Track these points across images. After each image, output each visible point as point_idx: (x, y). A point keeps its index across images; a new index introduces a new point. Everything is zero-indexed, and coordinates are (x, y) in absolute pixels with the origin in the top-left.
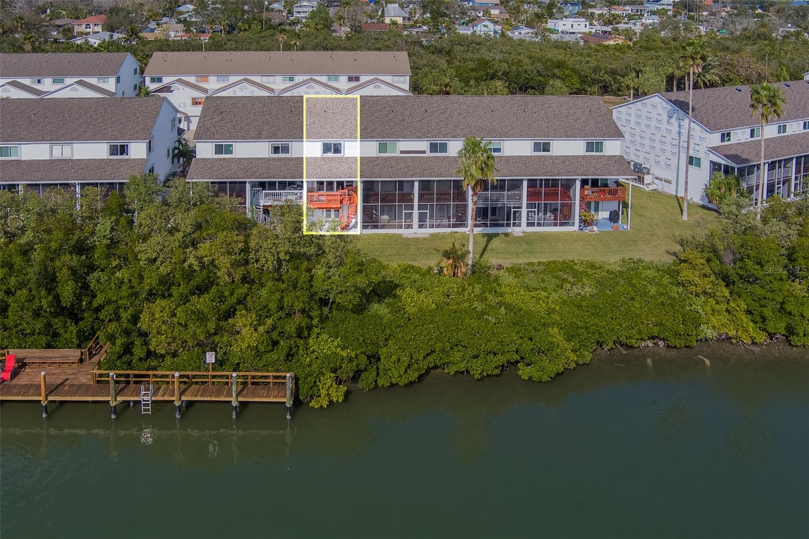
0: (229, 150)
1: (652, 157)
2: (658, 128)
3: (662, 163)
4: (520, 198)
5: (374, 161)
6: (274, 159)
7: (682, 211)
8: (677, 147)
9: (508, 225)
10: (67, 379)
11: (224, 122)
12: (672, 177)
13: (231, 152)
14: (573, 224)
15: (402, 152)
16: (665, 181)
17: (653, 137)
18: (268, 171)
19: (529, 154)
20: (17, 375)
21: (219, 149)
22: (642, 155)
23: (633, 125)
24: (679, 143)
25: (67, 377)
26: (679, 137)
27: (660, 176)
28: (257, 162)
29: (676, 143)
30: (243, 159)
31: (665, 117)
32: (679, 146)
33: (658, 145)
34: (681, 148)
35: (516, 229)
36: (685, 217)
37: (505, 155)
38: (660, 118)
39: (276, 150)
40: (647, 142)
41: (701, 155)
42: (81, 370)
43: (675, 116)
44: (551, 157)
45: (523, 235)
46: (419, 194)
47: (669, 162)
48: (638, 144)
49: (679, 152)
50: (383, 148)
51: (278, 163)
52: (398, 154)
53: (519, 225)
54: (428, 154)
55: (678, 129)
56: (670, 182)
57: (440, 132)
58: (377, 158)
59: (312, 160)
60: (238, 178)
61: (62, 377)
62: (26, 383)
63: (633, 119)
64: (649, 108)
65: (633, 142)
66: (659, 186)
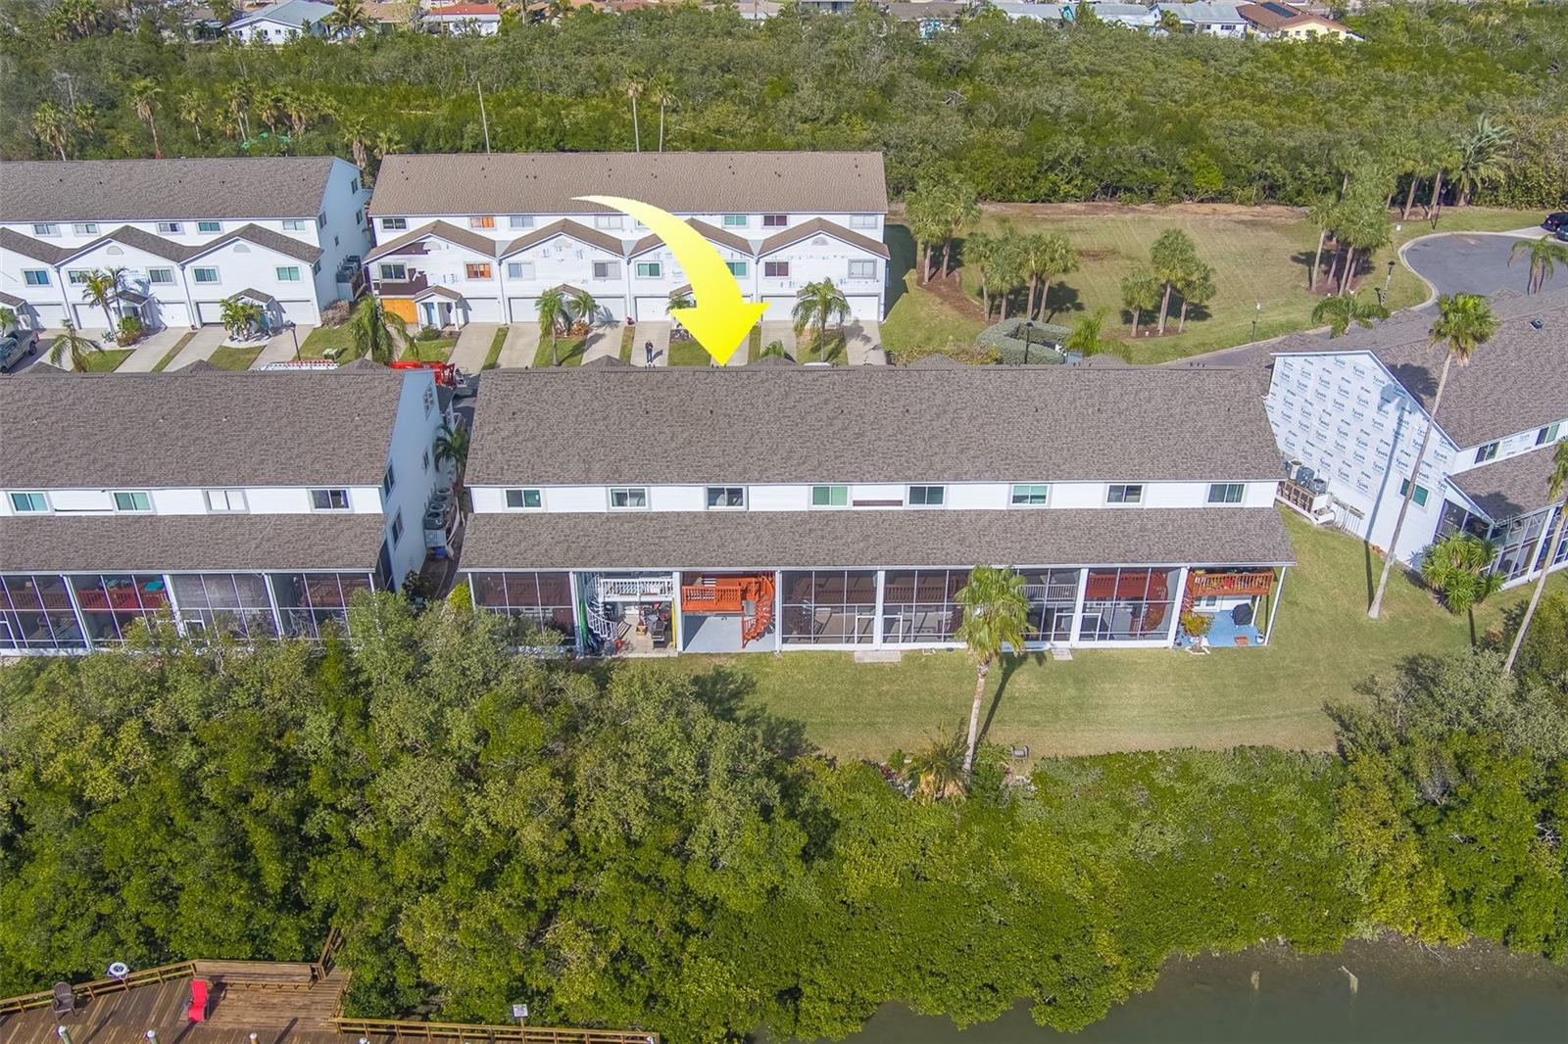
0: (533, 499)
1: (1336, 463)
2: (1358, 415)
3: (1353, 480)
4: (1073, 593)
5: (804, 522)
6: (617, 517)
7: (1371, 598)
8: (1387, 458)
9: (1046, 638)
10: (295, 1020)
11: (521, 438)
12: (1367, 509)
13: (538, 504)
14: (1164, 637)
15: (856, 503)
16: (1351, 511)
17: (1345, 428)
18: (609, 547)
19: (1098, 506)
20: (214, 1008)
21: (514, 499)
22: (1317, 454)
23: (1310, 395)
24: (1392, 452)
25: (295, 1015)
26: (1395, 441)
27: (1342, 500)
28: (587, 522)
29: (1387, 450)
30: (560, 516)
31: (1375, 398)
32: (1391, 458)
33: (1351, 445)
34: (1394, 462)
35: (1060, 644)
36: (1374, 613)
37: (1052, 507)
38: (1365, 396)
39: (620, 499)
40: (1331, 434)
41: (1430, 485)
42: (317, 999)
43: (1397, 400)
44: (1139, 512)
45: (1070, 658)
46: (886, 588)
47: (1365, 480)
48: (1313, 433)
49: (1388, 468)
50: (821, 495)
51: (626, 525)
52: (849, 507)
53: (1066, 638)
54: (907, 506)
55: (1395, 426)
56: (1358, 514)
57: (931, 466)
58: (810, 513)
59: (688, 521)
60: (553, 566)
61: (288, 1014)
62: (230, 1026)
63: (1312, 384)
64: (1349, 373)
65: (1305, 427)
66: (1338, 516)
